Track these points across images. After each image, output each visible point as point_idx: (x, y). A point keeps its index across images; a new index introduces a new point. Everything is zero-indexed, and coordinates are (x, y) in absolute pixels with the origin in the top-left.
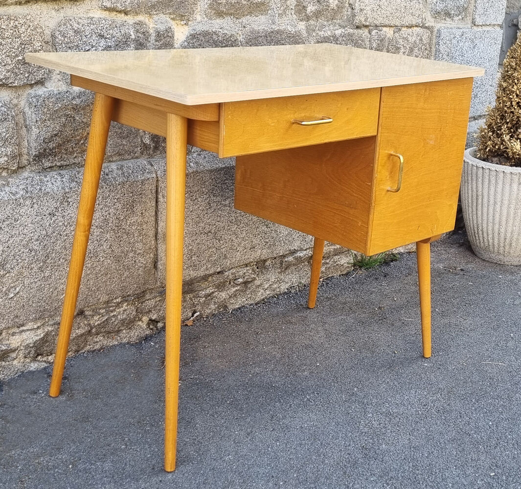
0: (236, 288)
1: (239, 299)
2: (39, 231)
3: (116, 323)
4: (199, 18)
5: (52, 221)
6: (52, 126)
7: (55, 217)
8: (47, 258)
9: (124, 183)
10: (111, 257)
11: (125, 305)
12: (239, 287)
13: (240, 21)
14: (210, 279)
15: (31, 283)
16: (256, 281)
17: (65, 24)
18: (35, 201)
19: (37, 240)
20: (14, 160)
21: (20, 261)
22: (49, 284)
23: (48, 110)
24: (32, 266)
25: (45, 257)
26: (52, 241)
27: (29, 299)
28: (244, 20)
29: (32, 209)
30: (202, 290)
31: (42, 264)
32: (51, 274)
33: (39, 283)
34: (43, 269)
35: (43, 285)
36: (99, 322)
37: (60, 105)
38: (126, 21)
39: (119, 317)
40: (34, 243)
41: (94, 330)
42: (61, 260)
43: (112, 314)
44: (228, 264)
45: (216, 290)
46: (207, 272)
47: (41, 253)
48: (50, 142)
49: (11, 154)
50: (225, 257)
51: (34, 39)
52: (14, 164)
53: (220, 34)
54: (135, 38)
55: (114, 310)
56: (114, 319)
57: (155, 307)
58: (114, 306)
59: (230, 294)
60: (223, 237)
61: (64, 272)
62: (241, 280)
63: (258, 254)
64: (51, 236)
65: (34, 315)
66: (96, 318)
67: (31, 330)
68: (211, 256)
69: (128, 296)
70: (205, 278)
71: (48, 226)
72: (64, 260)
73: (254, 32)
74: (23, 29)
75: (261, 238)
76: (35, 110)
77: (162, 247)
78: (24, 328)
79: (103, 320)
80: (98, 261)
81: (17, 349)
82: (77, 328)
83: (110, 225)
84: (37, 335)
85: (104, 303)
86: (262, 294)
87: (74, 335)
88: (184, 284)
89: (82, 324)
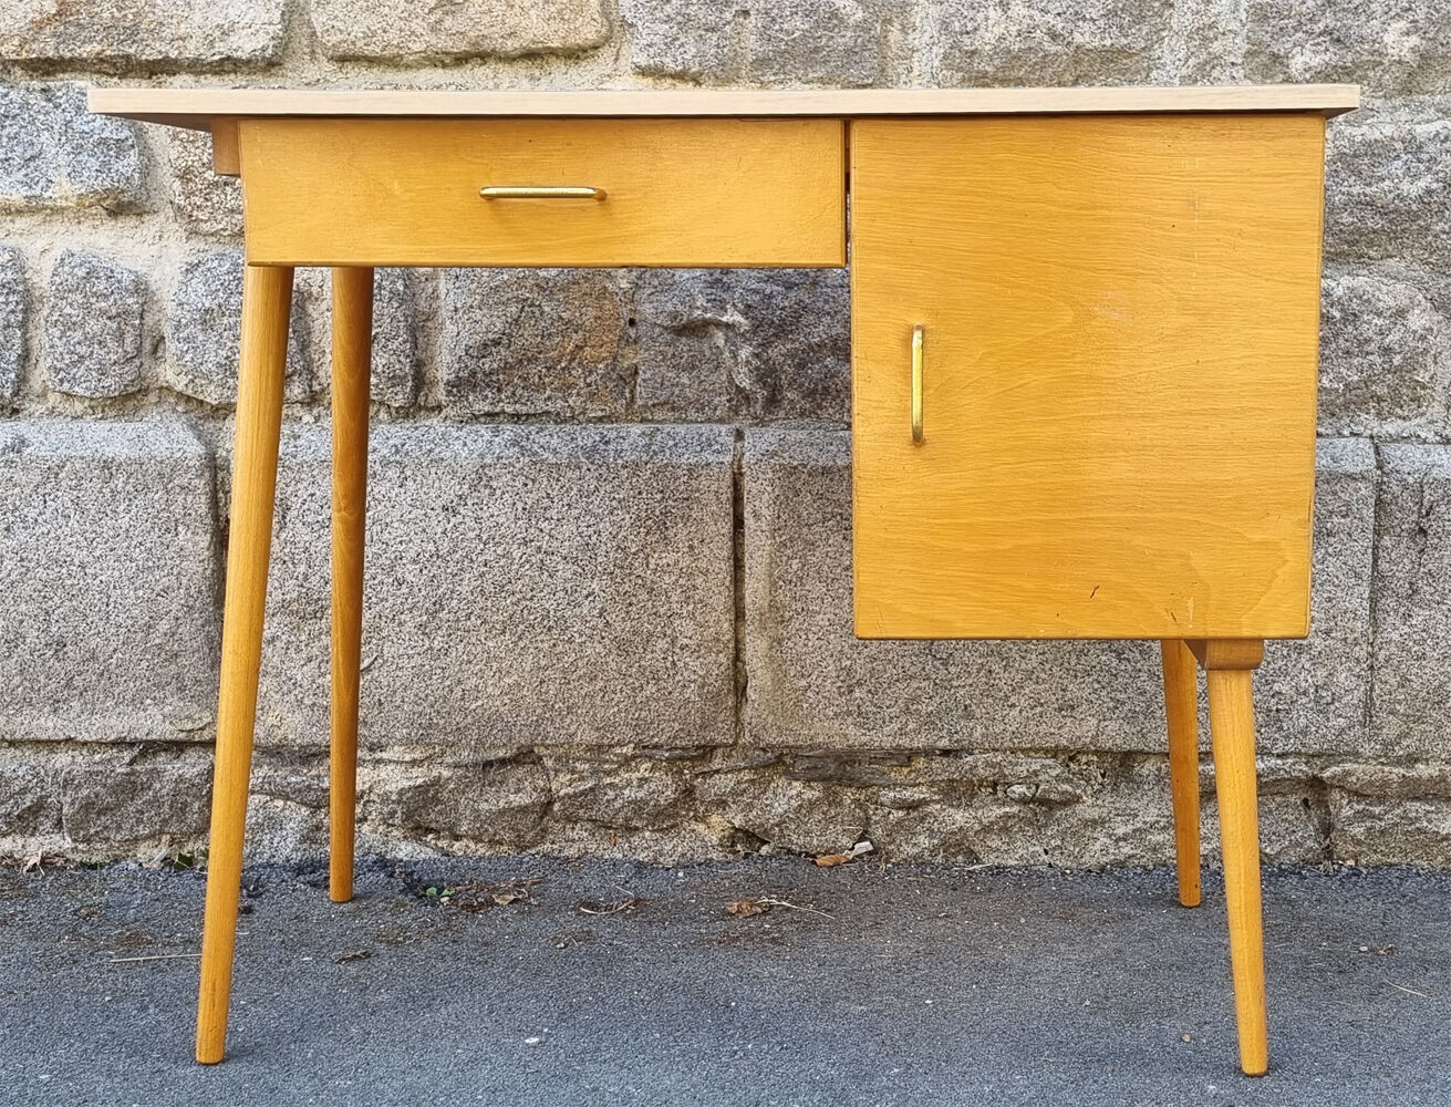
0: (1008, 809)
1: (1019, 843)
2: (419, 541)
3: (617, 805)
5: (451, 524)
6: (485, 321)
7: (458, 516)
8: (438, 606)
9: (637, 465)
10: (603, 638)
11: (644, 766)
12: (1015, 809)
14: (920, 763)
15: (400, 656)
16: (1079, 808)
18: (408, 473)
19: (415, 562)
21: (374, 599)
22: (443, 669)
24: (403, 617)
25: (434, 604)
26: (449, 571)
27: (395, 692)
29: (402, 490)
30: (889, 786)
31: (425, 618)
32: (446, 646)
33: (417, 660)
34: (427, 631)
35: (427, 667)
36: (570, 790)
37: (506, 277)
39: (627, 792)
41: (556, 807)
42: (473, 619)
43: (608, 780)
44: (977, 734)
45: (936, 797)
46: (905, 742)
47: (424, 593)
48: (484, 357)
49: (384, 372)
50: (968, 714)
52: (396, 394)
55: (615, 772)
56: (611, 794)
57: (734, 793)
58: (613, 762)
59: (985, 821)
60: (956, 654)
61: (479, 648)
62: (1018, 790)
63: (1085, 729)
64: (448, 558)
65: (404, 731)
66: (564, 778)
67: (397, 763)
68: (915, 700)
69: (656, 747)
70: (906, 757)
71: (439, 535)
72: (479, 622)
77: (756, 648)
78: (385, 755)
79: (581, 788)
80: (570, 641)
81: (362, 797)
82: (512, 790)
83: (600, 560)
84: (410, 779)
85: (589, 749)
86: (1104, 850)
87: (501, 804)
88: (828, 757)
89: (527, 783)
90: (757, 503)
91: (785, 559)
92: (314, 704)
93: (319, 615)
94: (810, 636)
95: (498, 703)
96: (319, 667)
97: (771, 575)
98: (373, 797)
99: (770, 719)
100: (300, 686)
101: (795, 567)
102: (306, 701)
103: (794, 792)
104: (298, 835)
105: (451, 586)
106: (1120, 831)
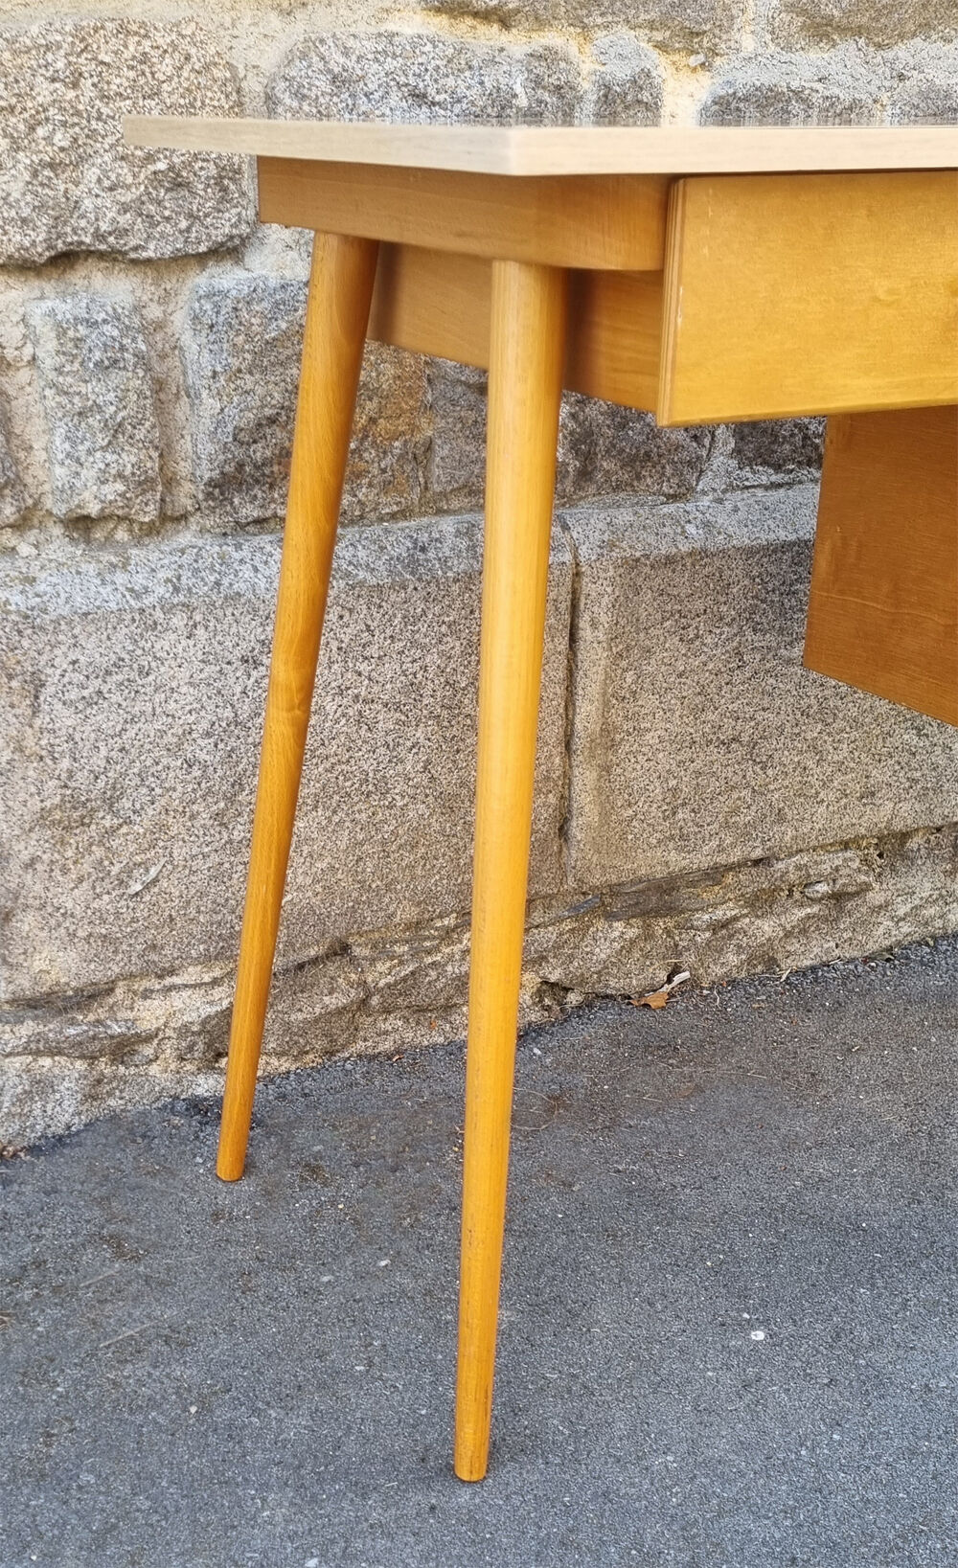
0: (809, 910)
1: (814, 942)
2: (213, 707)
3: (439, 985)
4: (749, 44)
5: (252, 680)
6: (259, 391)
7: (261, 668)
8: (237, 787)
10: (427, 796)
11: (467, 936)
12: (815, 909)
13: (889, 55)
14: (729, 878)
15: (193, 857)
16: (870, 894)
17: (304, 56)
18: (198, 617)
19: (208, 735)
20: (144, 492)
21: (158, 791)
23: (249, 338)
24: (195, 807)
25: (233, 785)
26: (250, 740)
27: (188, 902)
28: (903, 53)
29: (191, 642)
30: (702, 909)
31: (222, 804)
32: (248, 835)
33: (215, 858)
34: (225, 820)
35: (227, 865)
36: (390, 979)
37: (284, 326)
38: (502, 50)
39: (449, 968)
40: (199, 741)
41: (375, 1001)
43: (429, 960)
44: (787, 838)
45: (746, 911)
46: (722, 859)
47: (220, 773)
48: (255, 442)
50: (780, 817)
51: (203, 102)
52: (146, 504)
53: (815, 98)
54: (530, 107)
55: (437, 949)
56: (433, 974)
57: (557, 947)
58: (434, 938)
59: (788, 927)
60: (776, 756)
62: (823, 888)
63: (882, 814)
64: (250, 724)
65: (202, 947)
66: (382, 967)
67: (194, 986)
68: (735, 811)
70: (714, 875)
71: (238, 695)
73: (932, 95)
74: (166, 67)
75: (897, 767)
76: (212, 338)
77: (585, 778)
78: (176, 980)
79: (402, 974)
80: (390, 807)
81: (157, 1035)
82: (326, 991)
83: (425, 702)
84: (211, 1003)
85: (408, 927)
86: (888, 933)
87: (317, 1010)
88: (649, 889)
89: (341, 980)
90: (595, 609)
91: (619, 671)
92: (90, 935)
93: (86, 821)
94: (640, 758)
95: (310, 894)
96: (94, 888)
97: (604, 694)
98: (169, 1033)
99: (594, 860)
100: (72, 915)
101: (629, 680)
102: (81, 933)
103: (617, 934)
104: (79, 1096)
105: (252, 759)
106: (901, 912)
